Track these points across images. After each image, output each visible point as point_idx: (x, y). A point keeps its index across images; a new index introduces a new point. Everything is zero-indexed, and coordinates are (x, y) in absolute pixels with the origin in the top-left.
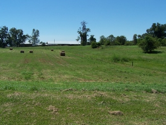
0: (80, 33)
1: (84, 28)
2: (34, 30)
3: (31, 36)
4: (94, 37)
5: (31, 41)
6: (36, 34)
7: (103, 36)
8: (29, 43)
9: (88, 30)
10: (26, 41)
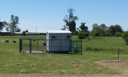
0: (66, 21)
1: (71, 16)
2: (12, 16)
3: (9, 23)
4: (85, 25)
5: (9, 29)
6: (15, 21)
7: (96, 24)
8: (6, 31)
9: (76, 18)
10: (3, 29)
